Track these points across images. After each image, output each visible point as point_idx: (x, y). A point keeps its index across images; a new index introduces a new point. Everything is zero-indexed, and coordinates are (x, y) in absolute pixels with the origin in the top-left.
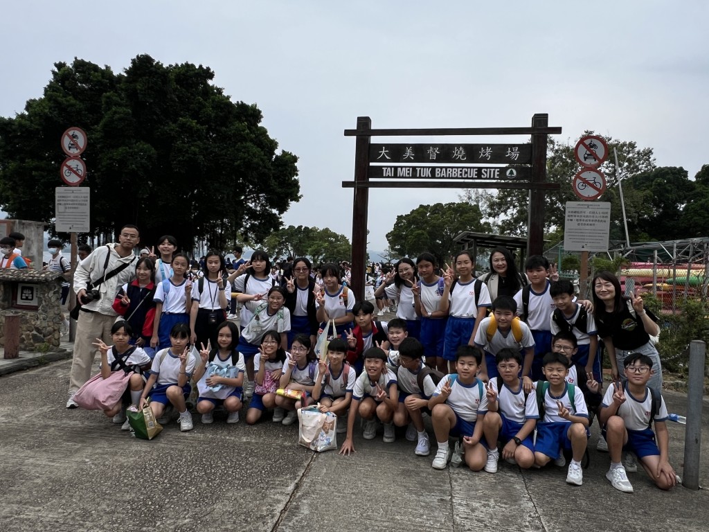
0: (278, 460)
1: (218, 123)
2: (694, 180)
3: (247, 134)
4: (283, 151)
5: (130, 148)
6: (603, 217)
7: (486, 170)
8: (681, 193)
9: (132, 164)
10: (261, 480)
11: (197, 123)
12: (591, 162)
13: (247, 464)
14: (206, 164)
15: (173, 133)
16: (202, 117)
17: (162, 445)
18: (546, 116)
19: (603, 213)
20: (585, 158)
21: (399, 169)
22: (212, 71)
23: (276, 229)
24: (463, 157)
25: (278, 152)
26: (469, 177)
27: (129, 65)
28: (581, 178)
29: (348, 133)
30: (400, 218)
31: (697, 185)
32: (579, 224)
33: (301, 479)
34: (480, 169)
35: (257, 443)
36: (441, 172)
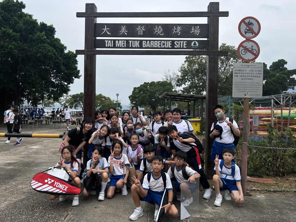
1: (27, 32)
6: (259, 74)
7: (177, 42)
11: (13, 31)
12: (249, 35)
14: (20, 55)
18: (218, 4)
19: (259, 71)
20: (246, 33)
21: (117, 42)
22: (24, 4)
24: (161, 33)
26: (166, 47)
28: (243, 47)
29: (79, 15)
30: (135, 88)
31: (270, 71)
32: (242, 79)
34: (173, 42)
36: (146, 44)
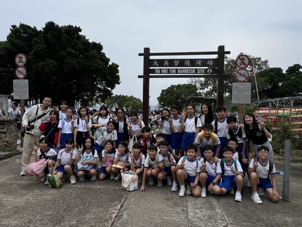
0: (113, 195)
1: (84, 51)
2: (285, 73)
3: (97, 55)
4: (113, 63)
5: (45, 62)
6: (248, 89)
7: (199, 70)
8: (280, 79)
9: (47, 69)
10: (106, 204)
11: (75, 51)
12: (243, 66)
13: (100, 197)
14: (79, 69)
15: (64, 56)
16: (77, 49)
17: (63, 190)
18: (224, 46)
19: (248, 87)
20: (240, 64)
21: (162, 70)
22: (81, 28)
23: (110, 96)
24: (189, 65)
25: (110, 63)
26: (192, 73)
27: (44, 26)
28: (239, 73)
29: (140, 55)
30: (163, 91)
31: (286, 75)
32: (238, 92)
33: (123, 203)
34: (196, 70)
35: (104, 188)
36: (180, 71)
